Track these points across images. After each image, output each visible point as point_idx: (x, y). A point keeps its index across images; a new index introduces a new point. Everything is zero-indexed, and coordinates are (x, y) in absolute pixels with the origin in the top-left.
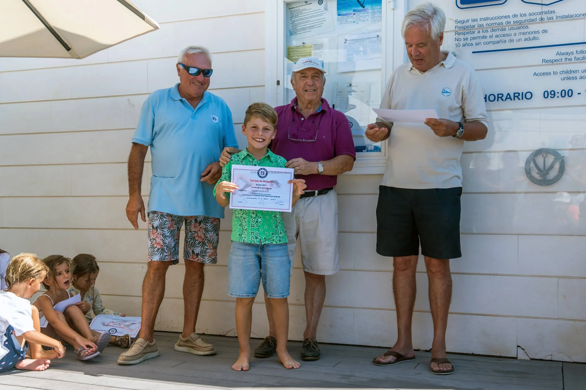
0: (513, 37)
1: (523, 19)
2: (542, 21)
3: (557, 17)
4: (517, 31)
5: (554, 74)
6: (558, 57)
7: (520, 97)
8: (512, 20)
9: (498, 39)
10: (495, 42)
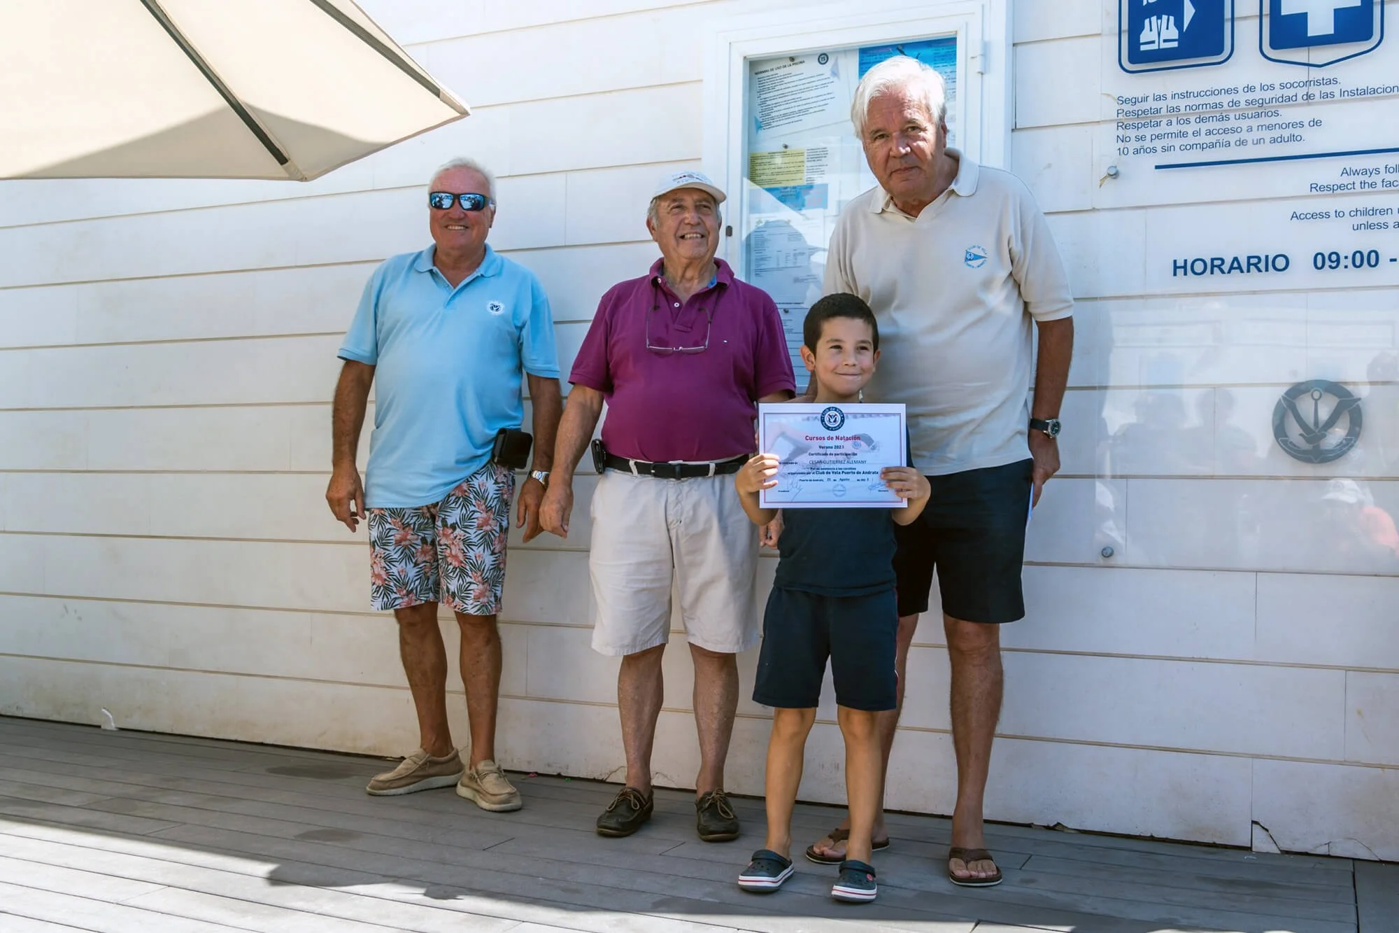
0: (1244, 135)
1: (1268, 95)
2: (1310, 101)
3: (1342, 93)
4: (1255, 123)
5: (1336, 217)
6: (1346, 180)
7: (1262, 266)
8: (1242, 97)
9: (1212, 139)
10: (1205, 146)
